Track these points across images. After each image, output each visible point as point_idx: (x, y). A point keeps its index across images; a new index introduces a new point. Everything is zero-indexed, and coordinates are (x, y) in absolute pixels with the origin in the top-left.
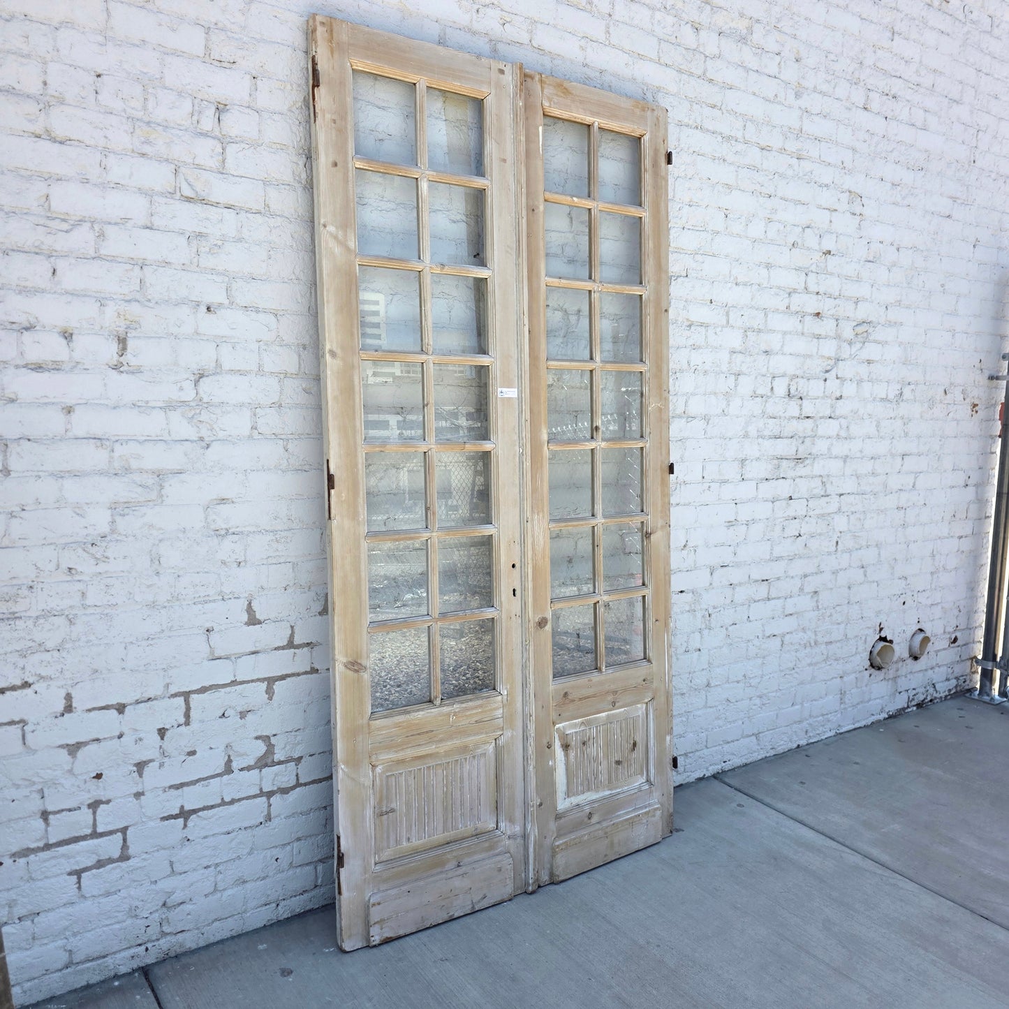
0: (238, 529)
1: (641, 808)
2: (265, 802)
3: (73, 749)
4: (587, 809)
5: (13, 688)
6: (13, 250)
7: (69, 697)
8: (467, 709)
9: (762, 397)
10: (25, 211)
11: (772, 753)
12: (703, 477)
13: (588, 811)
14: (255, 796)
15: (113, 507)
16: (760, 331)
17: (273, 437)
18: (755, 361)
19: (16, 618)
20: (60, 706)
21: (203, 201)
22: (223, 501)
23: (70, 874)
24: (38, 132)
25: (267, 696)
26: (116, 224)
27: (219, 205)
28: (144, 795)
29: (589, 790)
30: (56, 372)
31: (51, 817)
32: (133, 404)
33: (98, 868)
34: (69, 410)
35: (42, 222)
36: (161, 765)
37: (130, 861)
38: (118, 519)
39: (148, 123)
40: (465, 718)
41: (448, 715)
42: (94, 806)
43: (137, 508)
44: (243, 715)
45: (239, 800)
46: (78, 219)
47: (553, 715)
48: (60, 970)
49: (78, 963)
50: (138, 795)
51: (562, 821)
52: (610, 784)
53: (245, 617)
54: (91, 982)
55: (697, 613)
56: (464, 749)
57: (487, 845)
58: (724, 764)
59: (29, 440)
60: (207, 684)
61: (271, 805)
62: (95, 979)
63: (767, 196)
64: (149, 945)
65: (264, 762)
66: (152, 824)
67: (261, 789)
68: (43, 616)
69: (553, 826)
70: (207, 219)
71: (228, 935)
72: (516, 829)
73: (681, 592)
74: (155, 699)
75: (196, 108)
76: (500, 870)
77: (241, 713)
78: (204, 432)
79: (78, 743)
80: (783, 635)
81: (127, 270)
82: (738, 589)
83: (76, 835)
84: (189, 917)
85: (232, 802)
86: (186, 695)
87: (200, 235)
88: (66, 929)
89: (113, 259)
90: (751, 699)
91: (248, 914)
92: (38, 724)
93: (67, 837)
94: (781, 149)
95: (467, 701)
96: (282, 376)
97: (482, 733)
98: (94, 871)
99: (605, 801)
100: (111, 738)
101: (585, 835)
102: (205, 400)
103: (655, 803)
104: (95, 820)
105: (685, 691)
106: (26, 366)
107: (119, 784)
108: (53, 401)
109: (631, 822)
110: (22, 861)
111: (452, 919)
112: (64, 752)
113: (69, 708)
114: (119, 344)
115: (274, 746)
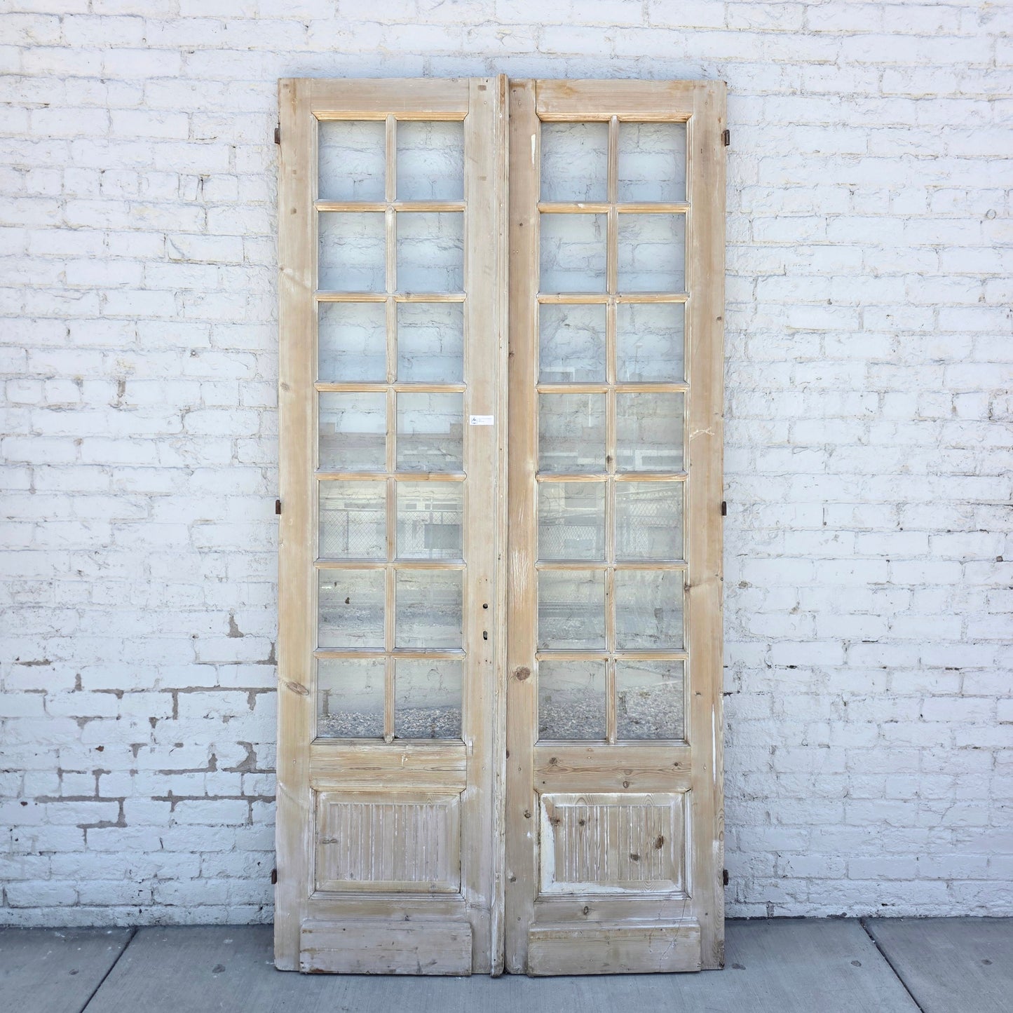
0: (220, 549)
1: (668, 922)
2: (246, 806)
3: (82, 721)
4: (583, 902)
5: (38, 663)
6: (39, 318)
7: (78, 677)
8: (421, 753)
9: (935, 421)
10: (48, 286)
11: (982, 913)
12: (825, 524)
13: (584, 905)
14: (236, 798)
15: (113, 522)
16: (924, 334)
17: (253, 465)
18: (917, 373)
19: (39, 607)
20: (72, 685)
21: (189, 261)
22: (206, 522)
23: (79, 826)
24: (58, 224)
25: (249, 705)
26: (116, 288)
27: (202, 263)
28: (137, 773)
29: (588, 880)
30: (70, 411)
31: (64, 774)
32: (130, 437)
33: (100, 828)
34: (79, 442)
35: (60, 294)
36: (152, 750)
37: (126, 828)
38: (116, 533)
39: (141, 203)
40: (419, 762)
41: (400, 755)
42: (98, 773)
43: (132, 524)
44: (226, 719)
45: (222, 798)
46: (87, 288)
47: (534, 781)
48: (72, 906)
49: (84, 905)
50: (133, 772)
51: (545, 906)
52: (621, 879)
53: (227, 629)
54: (95, 925)
55: (821, 697)
56: (422, 796)
57: (442, 906)
58: (882, 907)
59: (49, 466)
60: (194, 685)
61: (252, 810)
62: (98, 923)
63: (930, 157)
64: (143, 908)
65: (247, 767)
66: (143, 800)
67: (243, 793)
68: (59, 607)
69: (530, 908)
70: (193, 276)
71: (212, 921)
72: (481, 900)
73: (792, 667)
74: (148, 690)
75: (182, 183)
76: (455, 939)
77: (225, 717)
78: (190, 461)
79: (85, 717)
80: (995, 750)
81: (124, 326)
82: (897, 674)
83: (83, 795)
84: (177, 893)
85: (215, 798)
86: (175, 692)
87: (186, 290)
88: (75, 872)
89: (113, 318)
90: (931, 828)
91: (232, 908)
92: (55, 695)
93: (76, 794)
94: (954, 94)
95: (422, 744)
96: (261, 410)
97: (440, 783)
98: (96, 829)
99: (611, 899)
100: (112, 718)
101: (575, 931)
102: (190, 433)
103: (692, 922)
104: (97, 786)
105: (803, 796)
106: (49, 407)
107: (116, 758)
108: (68, 434)
109: (648, 935)
110: (42, 805)
111: (392, 975)
112: (74, 723)
113: (79, 687)
114: (119, 387)
115: (255, 754)
